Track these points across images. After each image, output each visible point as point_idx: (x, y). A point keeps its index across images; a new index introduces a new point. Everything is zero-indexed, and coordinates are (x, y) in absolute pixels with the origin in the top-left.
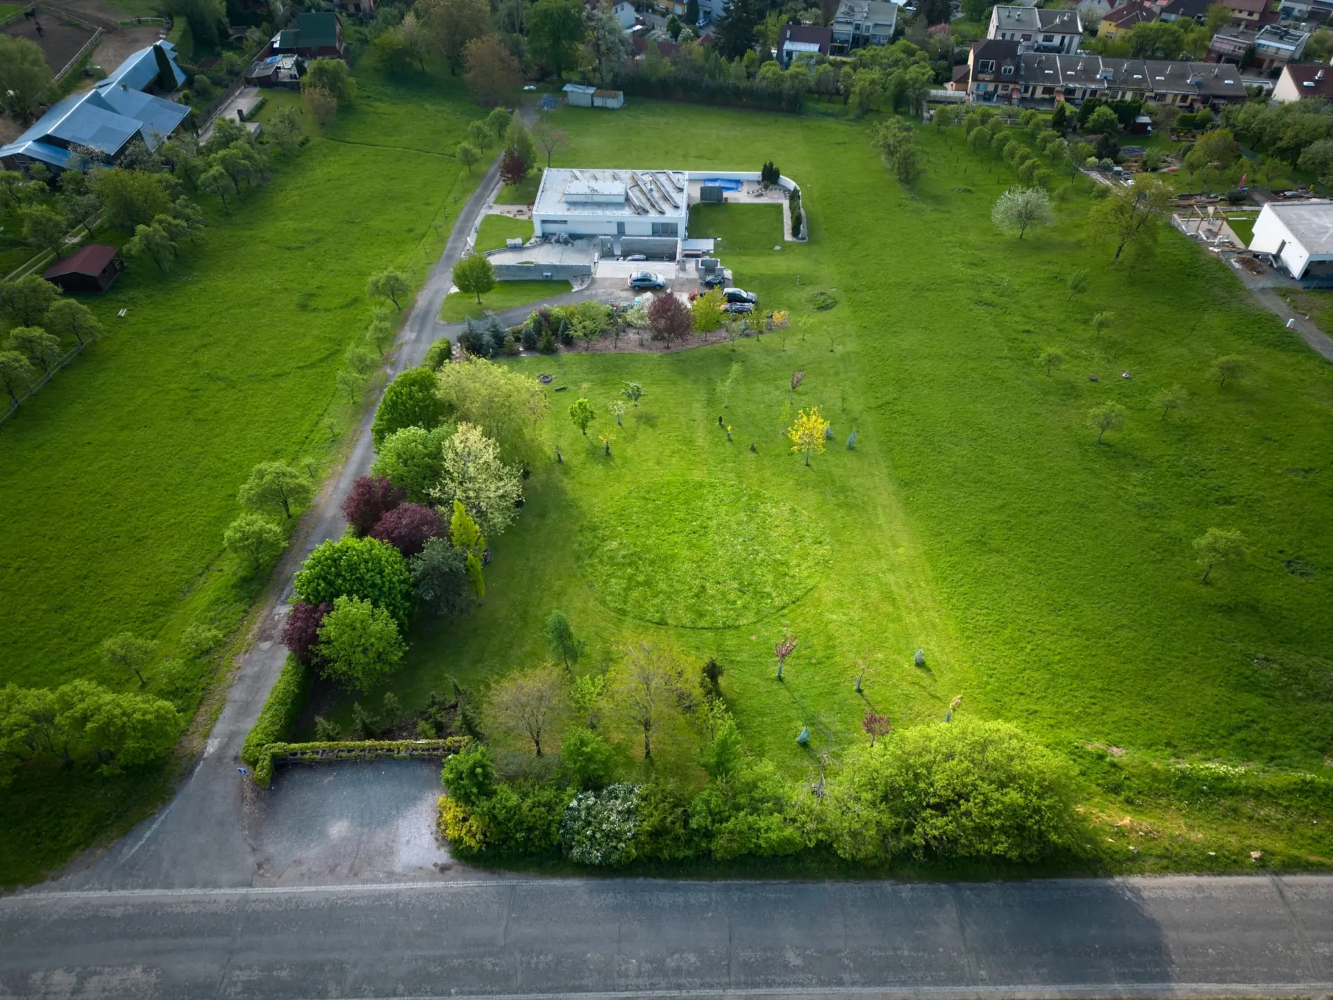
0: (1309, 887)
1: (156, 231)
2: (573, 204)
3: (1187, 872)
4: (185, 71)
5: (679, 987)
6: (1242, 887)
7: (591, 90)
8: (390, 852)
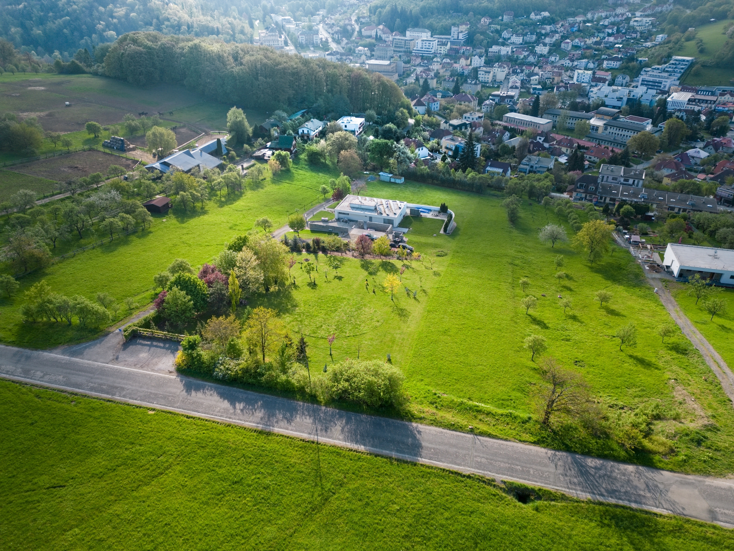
0: (485, 441)
1: (187, 195)
2: (353, 208)
3: (440, 426)
4: (228, 150)
5: (230, 418)
6: (458, 436)
7: (391, 175)
8: (156, 364)
